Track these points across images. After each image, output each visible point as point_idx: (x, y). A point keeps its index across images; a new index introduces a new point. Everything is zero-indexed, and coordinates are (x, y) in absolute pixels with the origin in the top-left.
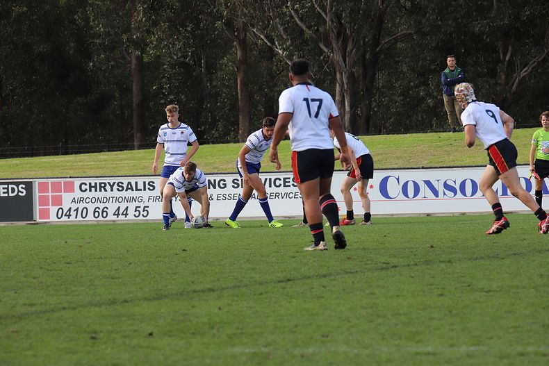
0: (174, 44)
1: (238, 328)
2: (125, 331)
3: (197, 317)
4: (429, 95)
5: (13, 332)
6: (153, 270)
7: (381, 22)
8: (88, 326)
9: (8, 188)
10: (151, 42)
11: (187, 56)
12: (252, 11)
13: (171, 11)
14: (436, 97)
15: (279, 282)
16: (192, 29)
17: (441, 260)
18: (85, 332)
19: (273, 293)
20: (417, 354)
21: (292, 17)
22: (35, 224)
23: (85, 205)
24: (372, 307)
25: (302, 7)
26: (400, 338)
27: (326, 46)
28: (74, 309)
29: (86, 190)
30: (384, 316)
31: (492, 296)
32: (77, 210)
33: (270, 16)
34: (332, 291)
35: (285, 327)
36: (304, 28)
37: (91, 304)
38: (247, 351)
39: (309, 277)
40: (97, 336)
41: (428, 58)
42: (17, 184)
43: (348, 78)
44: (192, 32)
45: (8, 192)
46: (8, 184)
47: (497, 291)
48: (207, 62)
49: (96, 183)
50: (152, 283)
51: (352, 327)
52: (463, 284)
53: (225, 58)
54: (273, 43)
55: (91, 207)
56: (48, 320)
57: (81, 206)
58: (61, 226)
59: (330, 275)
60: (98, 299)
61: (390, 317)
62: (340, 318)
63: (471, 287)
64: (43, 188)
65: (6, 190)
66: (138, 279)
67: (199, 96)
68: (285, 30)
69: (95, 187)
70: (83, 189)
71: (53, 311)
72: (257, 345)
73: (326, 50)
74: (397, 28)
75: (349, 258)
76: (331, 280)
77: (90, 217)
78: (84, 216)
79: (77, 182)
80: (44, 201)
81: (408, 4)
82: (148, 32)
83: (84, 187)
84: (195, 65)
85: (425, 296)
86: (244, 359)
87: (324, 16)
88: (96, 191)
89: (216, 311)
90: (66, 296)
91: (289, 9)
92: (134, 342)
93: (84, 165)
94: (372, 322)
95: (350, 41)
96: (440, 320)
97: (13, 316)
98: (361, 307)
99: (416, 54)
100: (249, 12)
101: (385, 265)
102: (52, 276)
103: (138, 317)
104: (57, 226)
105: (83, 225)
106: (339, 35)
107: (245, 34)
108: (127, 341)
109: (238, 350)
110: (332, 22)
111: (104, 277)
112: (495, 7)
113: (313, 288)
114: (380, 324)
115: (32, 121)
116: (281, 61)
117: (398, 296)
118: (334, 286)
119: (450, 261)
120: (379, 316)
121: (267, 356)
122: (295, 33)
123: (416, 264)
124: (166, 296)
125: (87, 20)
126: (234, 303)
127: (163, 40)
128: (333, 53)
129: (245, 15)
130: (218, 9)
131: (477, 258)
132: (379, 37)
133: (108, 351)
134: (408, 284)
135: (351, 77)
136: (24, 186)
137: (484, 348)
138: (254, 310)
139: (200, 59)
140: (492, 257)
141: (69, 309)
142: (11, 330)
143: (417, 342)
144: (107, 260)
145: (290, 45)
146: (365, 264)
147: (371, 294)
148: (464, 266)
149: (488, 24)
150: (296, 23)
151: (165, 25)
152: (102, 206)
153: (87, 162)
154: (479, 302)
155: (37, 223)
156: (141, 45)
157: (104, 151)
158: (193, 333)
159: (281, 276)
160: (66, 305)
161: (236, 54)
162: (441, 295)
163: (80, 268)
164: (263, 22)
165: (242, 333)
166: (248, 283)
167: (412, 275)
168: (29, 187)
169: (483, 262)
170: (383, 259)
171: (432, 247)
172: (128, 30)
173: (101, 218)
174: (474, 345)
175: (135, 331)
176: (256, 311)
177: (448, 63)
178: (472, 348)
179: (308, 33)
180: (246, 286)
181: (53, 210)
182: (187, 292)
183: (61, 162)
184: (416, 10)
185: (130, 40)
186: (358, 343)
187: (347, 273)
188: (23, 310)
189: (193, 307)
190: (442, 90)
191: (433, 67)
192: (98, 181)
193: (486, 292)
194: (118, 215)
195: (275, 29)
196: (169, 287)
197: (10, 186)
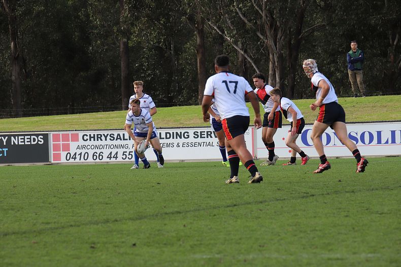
0: (151, 33)
1: (198, 240)
2: (116, 242)
3: (168, 232)
4: (338, 70)
5: (34, 243)
6: (136, 198)
7: (302, 17)
8: (89, 239)
9: (30, 139)
10: (135, 32)
11: (161, 42)
12: (208, 9)
13: (149, 10)
14: (343, 72)
15: (228, 206)
16: (164, 22)
17: (347, 190)
18: (87, 243)
19: (223, 214)
20: (329, 259)
21: (237, 13)
22: (50, 164)
23: (86, 150)
24: (296, 225)
25: (245, 6)
26: (317, 247)
27: (262, 35)
28: (79, 226)
29: (87, 139)
30: (305, 232)
31: (384, 217)
32: (81, 154)
33: (221, 13)
34: (267, 213)
35: (232, 239)
36: (246, 22)
37: (91, 223)
38: (205, 257)
39: (250, 203)
40: (95, 246)
41: (337, 43)
42: (37, 135)
43: (278, 58)
44: (164, 25)
45: (30, 141)
46: (31, 135)
47: (387, 213)
48: (175, 47)
49: (94, 135)
50: (135, 207)
51: (282, 239)
52: (363, 208)
53: (188, 43)
54: (223, 32)
55: (91, 152)
56: (60, 234)
57: (84, 151)
58: (69, 166)
59: (265, 201)
60: (96, 219)
61: (309, 232)
62: (272, 233)
63: (368, 211)
64: (56, 138)
65: (29, 140)
66: (125, 204)
67: (169, 71)
68: (232, 23)
69: (94, 137)
70: (85, 139)
71: (63, 227)
72: (212, 252)
73: (262, 37)
74: (314, 21)
75: (279, 189)
76: (266, 205)
77: (90, 159)
78: (86, 159)
79: (81, 134)
80: (56, 148)
81: (322, 3)
82: (132, 24)
83: (85, 138)
84: (166, 48)
85: (335, 217)
86: (202, 262)
87: (260, 12)
88: (94, 140)
89: (182, 228)
90: (73, 216)
91: (235, 7)
92: (122, 250)
93: (85, 122)
94: (295, 236)
95: (280, 31)
96: (346, 234)
97: (35, 231)
98: (288, 225)
99: (328, 40)
100: (206, 9)
101: (305, 195)
102: (63, 202)
103: (125, 232)
104: (66, 166)
105: (85, 165)
106: (271, 26)
107: (203, 26)
108: (117, 249)
109: (198, 256)
110: (267, 17)
111: (101, 203)
112: (386, 5)
113: (252, 211)
114: (301, 238)
115: (47, 90)
116: (229, 46)
117: (315, 217)
118: (268, 210)
119: (353, 192)
120: (301, 231)
121: (219, 261)
122: (240, 25)
123: (328, 194)
124: (145, 217)
125: (87, 16)
126: (195, 222)
127: (143, 30)
128: (267, 40)
129: (203, 12)
130: (183, 8)
131: (373, 190)
132: (301, 28)
133: (103, 257)
134: (323, 208)
135: (281, 57)
136: (42, 137)
137: (379, 255)
138: (209, 227)
139: (170, 44)
140: (385, 188)
141: (75, 226)
142: (32, 241)
143: (329, 251)
144: (102, 191)
145: (236, 34)
146: (291, 194)
147: (295, 215)
148: (363, 195)
149: (381, 18)
150: (240, 17)
151: (144, 20)
152: (98, 151)
153: (88, 119)
154: (374, 221)
155: (52, 164)
156: (127, 34)
157: (100, 112)
158: (165, 244)
159: (229, 202)
160: (73, 223)
161: (196, 40)
162: (347, 216)
163: (83, 197)
164: (216, 17)
165: (201, 244)
166: (205, 207)
167: (325, 201)
168: (46, 137)
169: (377, 192)
170: (304, 190)
171: (340, 181)
172: (117, 23)
173: (98, 160)
174: (371, 253)
175: (123, 242)
176: (211, 228)
177: (352, 47)
178: (370, 255)
179: (249, 25)
180: (204, 209)
181: (63, 154)
182: (161, 214)
183: (69, 119)
184: (328, 8)
185: (119, 31)
186: (286, 251)
187: (278, 200)
188: (42, 227)
189: (165, 225)
190: (347, 66)
191: (340, 50)
192: (96, 133)
193: (380, 214)
194: (110, 158)
195: (225, 22)
196: (148, 210)
197: (32, 137)
